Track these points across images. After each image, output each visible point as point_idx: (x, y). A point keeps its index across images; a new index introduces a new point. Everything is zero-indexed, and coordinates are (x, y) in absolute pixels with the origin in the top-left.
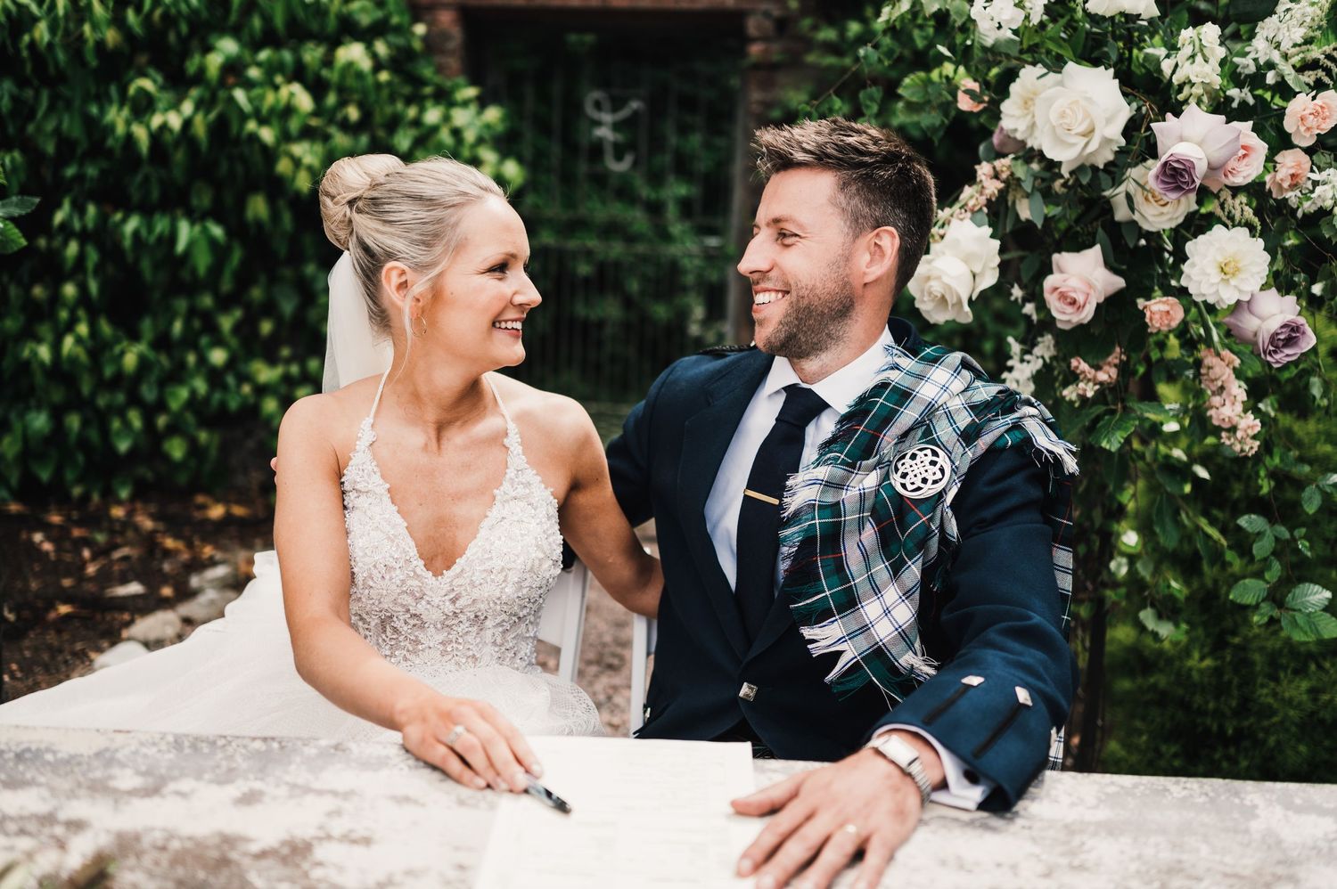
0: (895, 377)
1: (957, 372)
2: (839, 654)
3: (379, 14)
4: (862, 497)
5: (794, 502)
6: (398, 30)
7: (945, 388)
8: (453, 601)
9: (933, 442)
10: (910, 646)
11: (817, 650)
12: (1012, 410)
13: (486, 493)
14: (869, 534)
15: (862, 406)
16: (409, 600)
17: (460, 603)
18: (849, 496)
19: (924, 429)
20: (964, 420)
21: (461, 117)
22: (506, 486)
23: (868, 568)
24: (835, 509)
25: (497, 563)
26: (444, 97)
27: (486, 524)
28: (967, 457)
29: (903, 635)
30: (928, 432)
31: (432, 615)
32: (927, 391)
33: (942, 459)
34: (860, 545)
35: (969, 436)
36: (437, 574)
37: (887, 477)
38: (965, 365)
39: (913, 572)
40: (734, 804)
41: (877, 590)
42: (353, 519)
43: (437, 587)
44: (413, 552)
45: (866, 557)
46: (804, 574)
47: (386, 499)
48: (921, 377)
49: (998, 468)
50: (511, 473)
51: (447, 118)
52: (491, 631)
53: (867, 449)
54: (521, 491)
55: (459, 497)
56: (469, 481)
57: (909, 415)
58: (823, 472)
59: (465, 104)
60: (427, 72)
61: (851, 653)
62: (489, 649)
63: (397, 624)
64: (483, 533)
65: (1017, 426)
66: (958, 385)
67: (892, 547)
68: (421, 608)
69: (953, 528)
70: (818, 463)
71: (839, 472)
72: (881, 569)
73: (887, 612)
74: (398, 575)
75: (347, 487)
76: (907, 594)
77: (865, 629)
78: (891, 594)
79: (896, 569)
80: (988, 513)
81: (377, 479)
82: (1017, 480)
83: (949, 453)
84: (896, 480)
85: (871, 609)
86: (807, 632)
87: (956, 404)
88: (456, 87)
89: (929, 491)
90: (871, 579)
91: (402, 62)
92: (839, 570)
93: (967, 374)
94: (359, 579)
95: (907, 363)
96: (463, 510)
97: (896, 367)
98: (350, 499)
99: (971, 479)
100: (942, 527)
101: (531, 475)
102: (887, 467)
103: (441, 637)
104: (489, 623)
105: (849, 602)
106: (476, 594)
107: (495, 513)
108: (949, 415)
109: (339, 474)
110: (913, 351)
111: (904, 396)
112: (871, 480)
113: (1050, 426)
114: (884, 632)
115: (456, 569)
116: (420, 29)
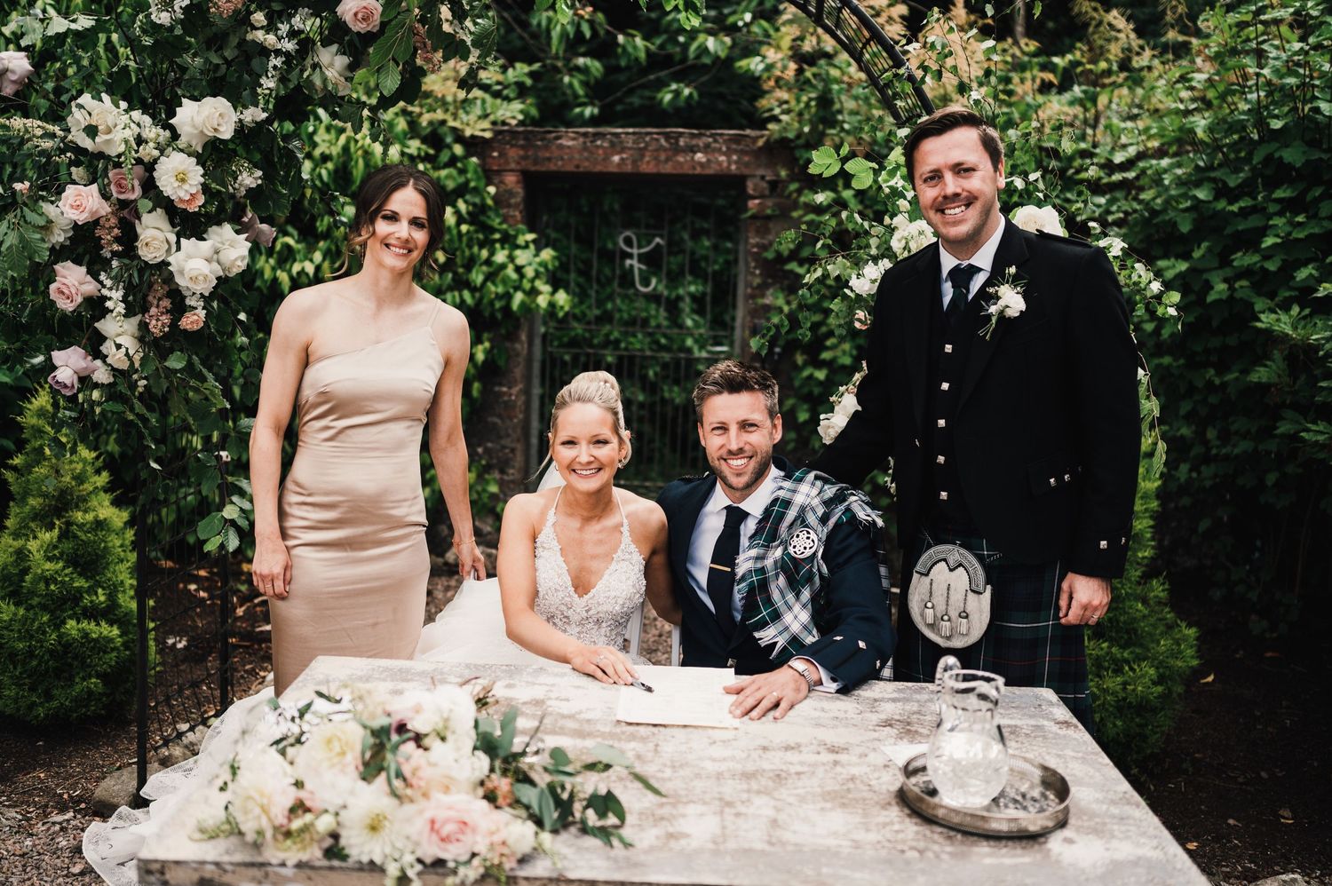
0: (781, 494)
1: (813, 484)
2: (776, 643)
3: (461, 180)
4: (776, 562)
5: (740, 571)
6: (476, 191)
7: (808, 495)
8: (587, 611)
9: (807, 526)
10: (810, 633)
11: (763, 643)
12: (845, 500)
13: (608, 557)
14: (782, 580)
15: (767, 512)
16: (564, 608)
17: (591, 613)
18: (769, 562)
19: (801, 520)
20: (821, 511)
21: (522, 257)
22: (619, 553)
23: (784, 597)
24: (762, 570)
25: (613, 594)
26: (509, 241)
27: (608, 572)
28: (824, 532)
29: (805, 627)
30: (803, 521)
31: (575, 618)
32: (799, 499)
33: (813, 536)
34: (778, 586)
35: (824, 520)
36: (580, 596)
37: (786, 549)
38: (817, 478)
39: (806, 594)
40: (725, 689)
41: (790, 608)
42: (539, 562)
43: (580, 603)
44: (570, 583)
45: (781, 592)
46: (751, 606)
47: (559, 554)
48: (794, 491)
49: (841, 535)
50: (622, 546)
51: (511, 258)
52: (604, 629)
53: (773, 536)
54: (627, 556)
55: (594, 557)
56: (600, 550)
57: (791, 514)
58: (754, 552)
59: (526, 246)
60: (496, 222)
61: (781, 641)
62: (603, 639)
63: (557, 621)
64: (606, 577)
65: (848, 510)
66: (815, 492)
67: (794, 585)
68: (570, 613)
69: (825, 570)
70: (750, 547)
71: (761, 551)
72: (790, 597)
73: (796, 617)
74: (561, 594)
75: (538, 544)
76: (804, 606)
77: (786, 628)
78: (797, 608)
79: (797, 596)
80: (841, 560)
81: (555, 543)
82: (853, 539)
83: (815, 531)
84: (791, 550)
85: (788, 618)
86: (757, 635)
87: (816, 502)
88: (518, 232)
89: (808, 553)
90: (786, 603)
91: (477, 217)
92: (769, 601)
93: (819, 483)
94: (541, 595)
95: (788, 484)
96: (594, 565)
97: (781, 488)
98: (539, 552)
99: (829, 542)
100: (819, 570)
101: (633, 548)
102: (785, 544)
103: (578, 629)
104: (604, 625)
105: (776, 616)
106: (600, 609)
107: (613, 566)
108: (813, 509)
109: (534, 539)
110: (788, 477)
111: (787, 504)
112: (778, 553)
113: (867, 504)
114: (796, 628)
115: (590, 594)
116: (492, 190)
